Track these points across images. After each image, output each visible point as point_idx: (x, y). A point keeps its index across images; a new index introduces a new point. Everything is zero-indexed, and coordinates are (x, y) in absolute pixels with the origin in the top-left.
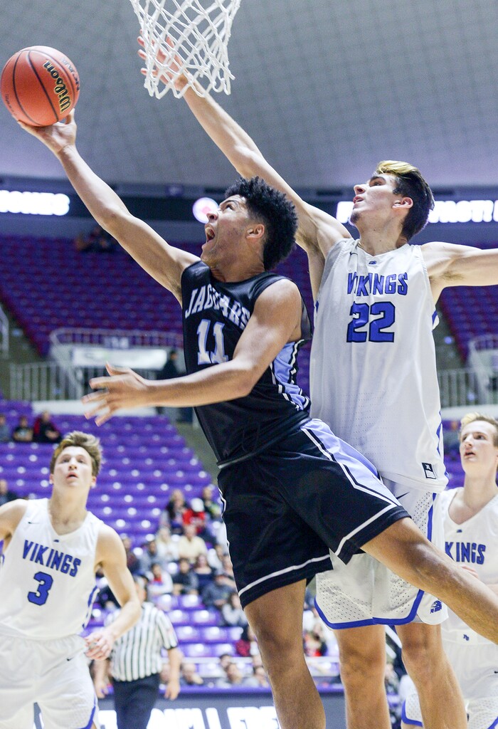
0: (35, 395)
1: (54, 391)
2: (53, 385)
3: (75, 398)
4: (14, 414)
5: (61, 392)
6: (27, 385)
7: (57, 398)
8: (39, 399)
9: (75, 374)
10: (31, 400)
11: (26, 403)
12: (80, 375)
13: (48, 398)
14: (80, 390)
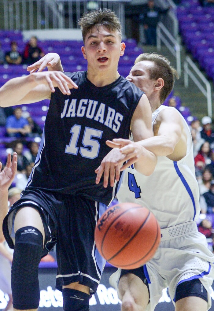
0: (24, 25)
1: (40, 21)
2: (39, 17)
3: (58, 27)
4: (7, 40)
5: (46, 22)
6: (17, 17)
7: (43, 27)
8: (28, 28)
9: (57, 7)
10: (21, 30)
11: (17, 32)
12: (61, 8)
13: (35, 28)
14: (61, 21)
